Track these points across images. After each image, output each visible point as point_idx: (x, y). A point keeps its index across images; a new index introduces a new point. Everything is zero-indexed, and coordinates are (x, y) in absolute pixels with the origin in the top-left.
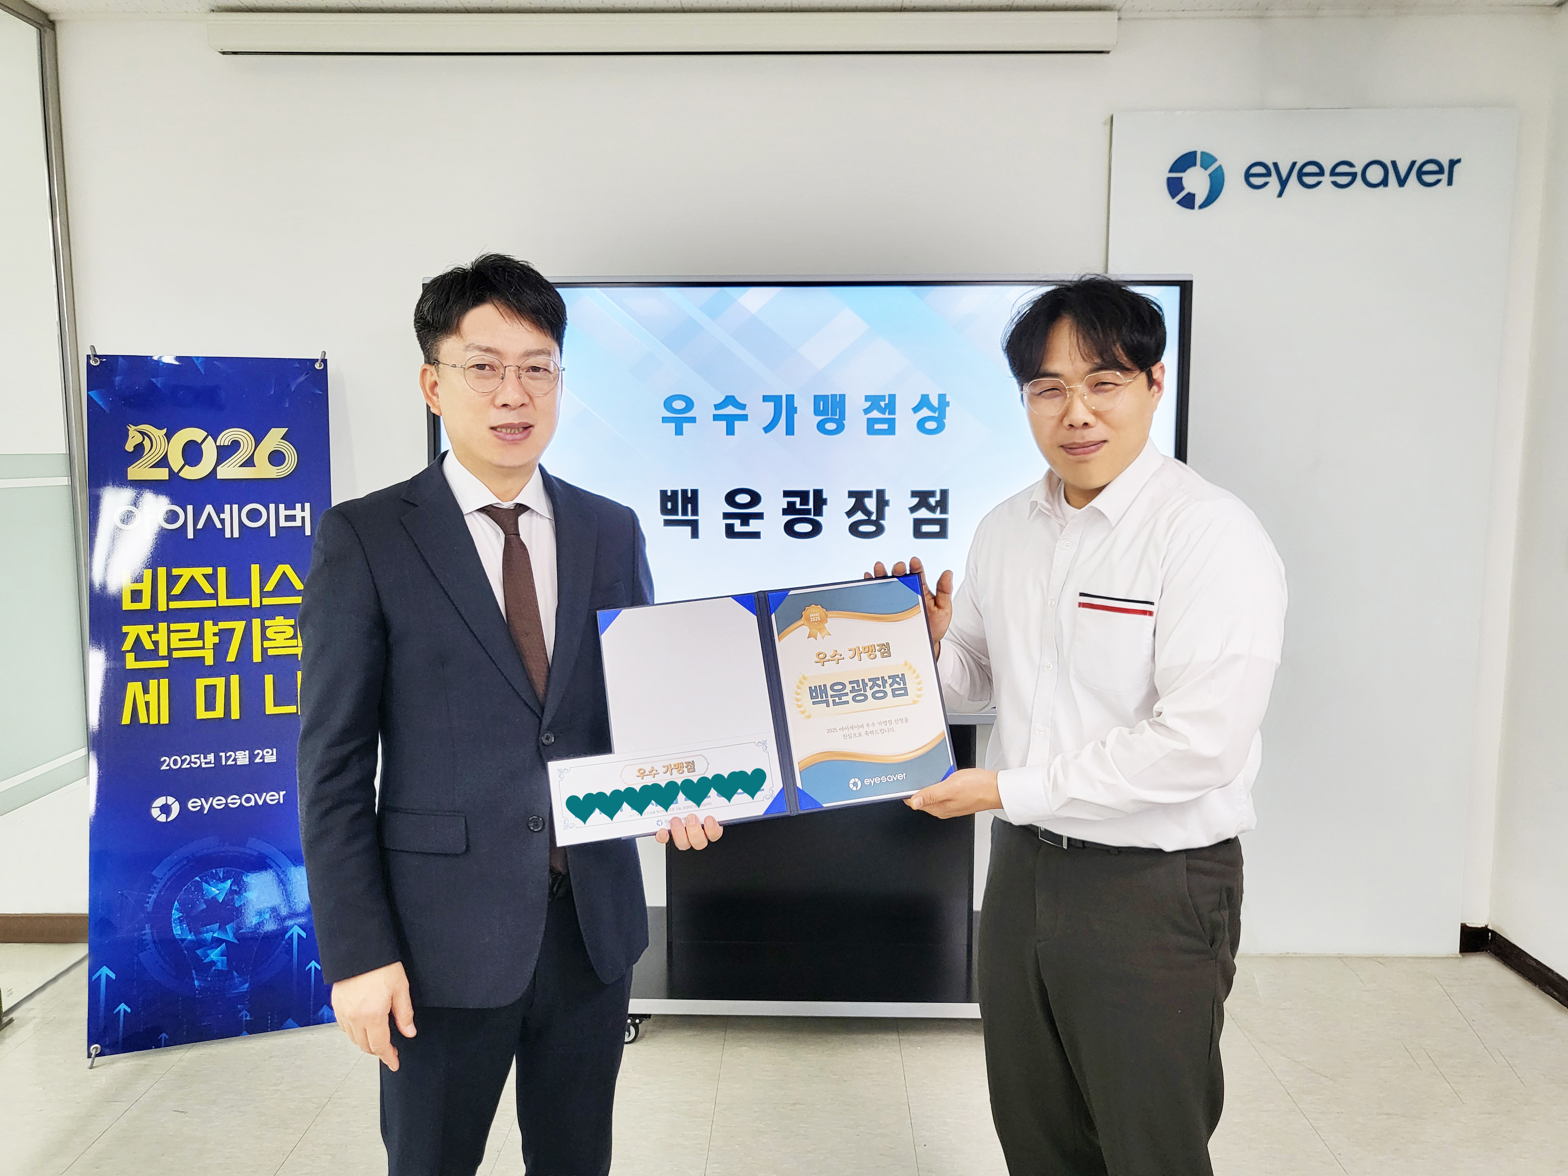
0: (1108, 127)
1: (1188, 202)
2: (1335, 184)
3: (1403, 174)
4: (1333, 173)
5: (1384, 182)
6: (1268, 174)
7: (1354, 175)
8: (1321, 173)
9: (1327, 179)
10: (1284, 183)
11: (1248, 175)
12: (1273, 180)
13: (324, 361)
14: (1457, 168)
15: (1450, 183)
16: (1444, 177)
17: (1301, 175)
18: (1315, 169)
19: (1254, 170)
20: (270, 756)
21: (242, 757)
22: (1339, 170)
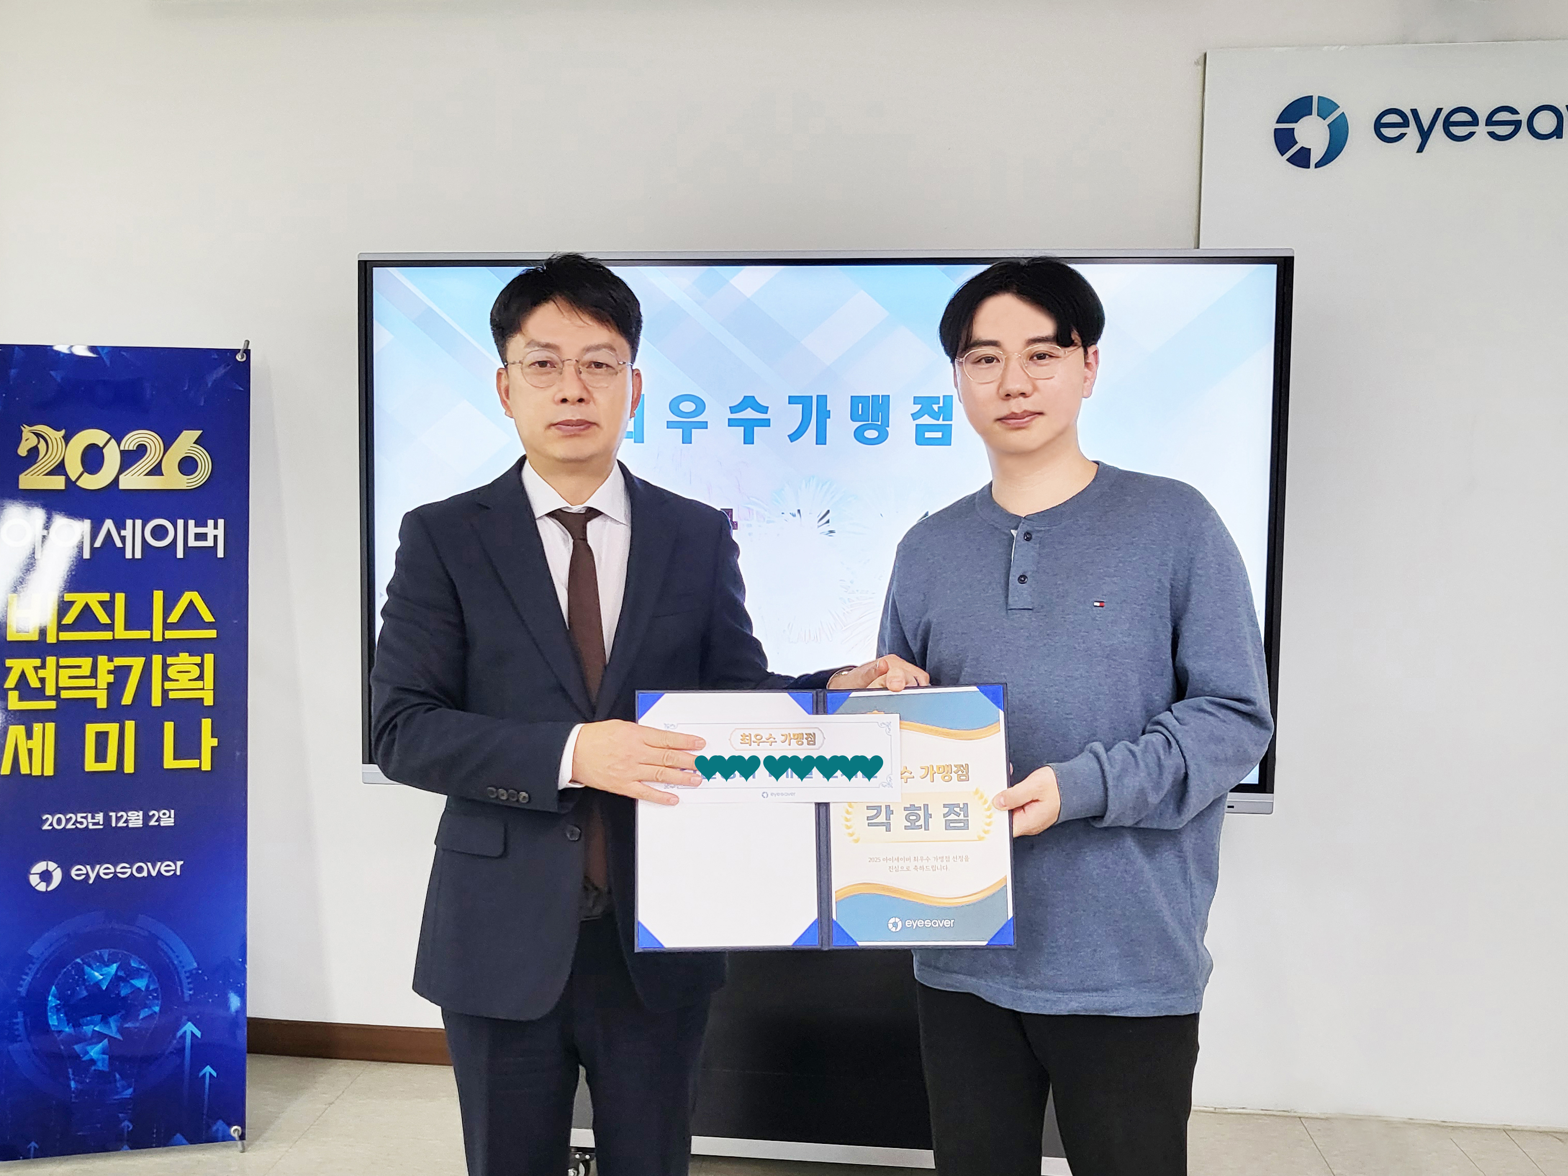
0: (1200, 68)
1: (1301, 159)
2: (1492, 135)
4: (1489, 122)
5: (1558, 131)
6: (1405, 124)
7: (1517, 124)
8: (1475, 122)
9: (1482, 130)
10: (1425, 135)
11: (1378, 125)
12: (1412, 131)
13: (247, 352)
17: (1447, 124)
18: (1466, 117)
19: (1387, 119)
20: (167, 818)
21: (135, 819)
22: (1498, 117)
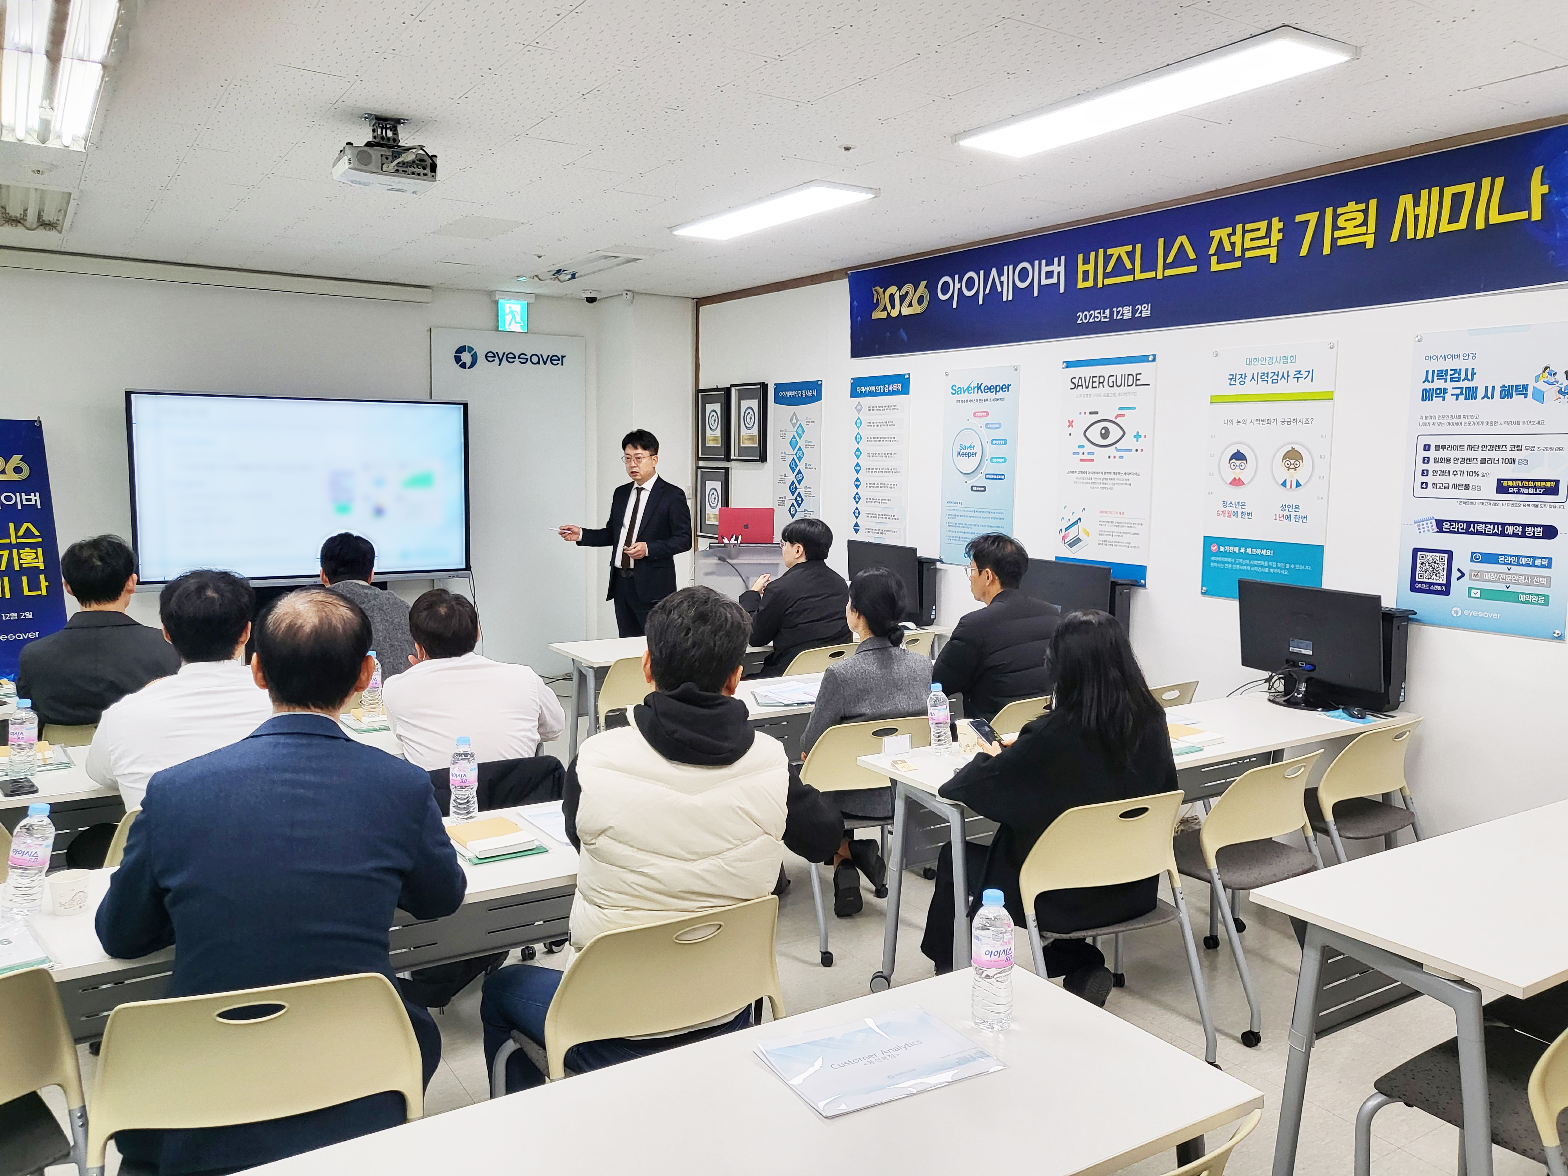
0: (429, 333)
1: (463, 366)
2: (520, 362)
3: (545, 360)
4: (519, 358)
5: (539, 363)
6: (495, 357)
7: (527, 359)
8: (515, 358)
9: (517, 360)
10: (501, 361)
11: (486, 357)
12: (497, 359)
13: (40, 421)
14: (564, 359)
15: (562, 365)
16: (560, 362)
17: (507, 358)
18: (512, 356)
19: (489, 355)
20: (29, 616)
21: (14, 616)
22: (521, 356)
